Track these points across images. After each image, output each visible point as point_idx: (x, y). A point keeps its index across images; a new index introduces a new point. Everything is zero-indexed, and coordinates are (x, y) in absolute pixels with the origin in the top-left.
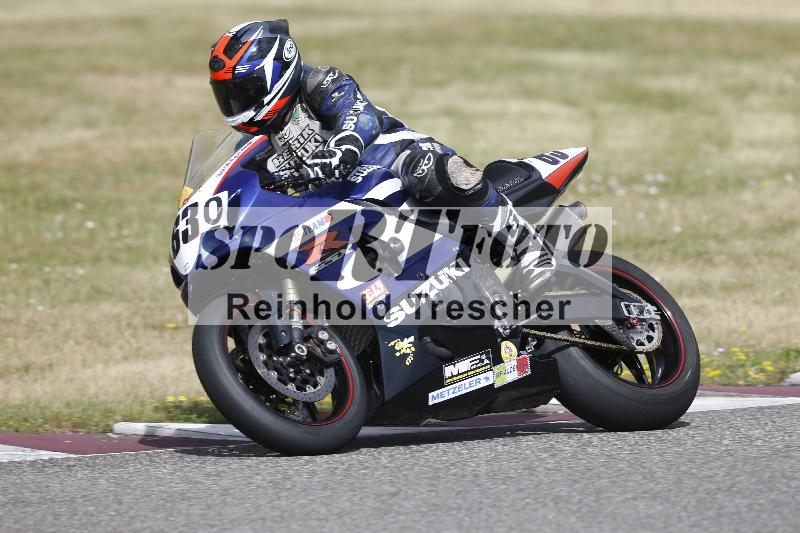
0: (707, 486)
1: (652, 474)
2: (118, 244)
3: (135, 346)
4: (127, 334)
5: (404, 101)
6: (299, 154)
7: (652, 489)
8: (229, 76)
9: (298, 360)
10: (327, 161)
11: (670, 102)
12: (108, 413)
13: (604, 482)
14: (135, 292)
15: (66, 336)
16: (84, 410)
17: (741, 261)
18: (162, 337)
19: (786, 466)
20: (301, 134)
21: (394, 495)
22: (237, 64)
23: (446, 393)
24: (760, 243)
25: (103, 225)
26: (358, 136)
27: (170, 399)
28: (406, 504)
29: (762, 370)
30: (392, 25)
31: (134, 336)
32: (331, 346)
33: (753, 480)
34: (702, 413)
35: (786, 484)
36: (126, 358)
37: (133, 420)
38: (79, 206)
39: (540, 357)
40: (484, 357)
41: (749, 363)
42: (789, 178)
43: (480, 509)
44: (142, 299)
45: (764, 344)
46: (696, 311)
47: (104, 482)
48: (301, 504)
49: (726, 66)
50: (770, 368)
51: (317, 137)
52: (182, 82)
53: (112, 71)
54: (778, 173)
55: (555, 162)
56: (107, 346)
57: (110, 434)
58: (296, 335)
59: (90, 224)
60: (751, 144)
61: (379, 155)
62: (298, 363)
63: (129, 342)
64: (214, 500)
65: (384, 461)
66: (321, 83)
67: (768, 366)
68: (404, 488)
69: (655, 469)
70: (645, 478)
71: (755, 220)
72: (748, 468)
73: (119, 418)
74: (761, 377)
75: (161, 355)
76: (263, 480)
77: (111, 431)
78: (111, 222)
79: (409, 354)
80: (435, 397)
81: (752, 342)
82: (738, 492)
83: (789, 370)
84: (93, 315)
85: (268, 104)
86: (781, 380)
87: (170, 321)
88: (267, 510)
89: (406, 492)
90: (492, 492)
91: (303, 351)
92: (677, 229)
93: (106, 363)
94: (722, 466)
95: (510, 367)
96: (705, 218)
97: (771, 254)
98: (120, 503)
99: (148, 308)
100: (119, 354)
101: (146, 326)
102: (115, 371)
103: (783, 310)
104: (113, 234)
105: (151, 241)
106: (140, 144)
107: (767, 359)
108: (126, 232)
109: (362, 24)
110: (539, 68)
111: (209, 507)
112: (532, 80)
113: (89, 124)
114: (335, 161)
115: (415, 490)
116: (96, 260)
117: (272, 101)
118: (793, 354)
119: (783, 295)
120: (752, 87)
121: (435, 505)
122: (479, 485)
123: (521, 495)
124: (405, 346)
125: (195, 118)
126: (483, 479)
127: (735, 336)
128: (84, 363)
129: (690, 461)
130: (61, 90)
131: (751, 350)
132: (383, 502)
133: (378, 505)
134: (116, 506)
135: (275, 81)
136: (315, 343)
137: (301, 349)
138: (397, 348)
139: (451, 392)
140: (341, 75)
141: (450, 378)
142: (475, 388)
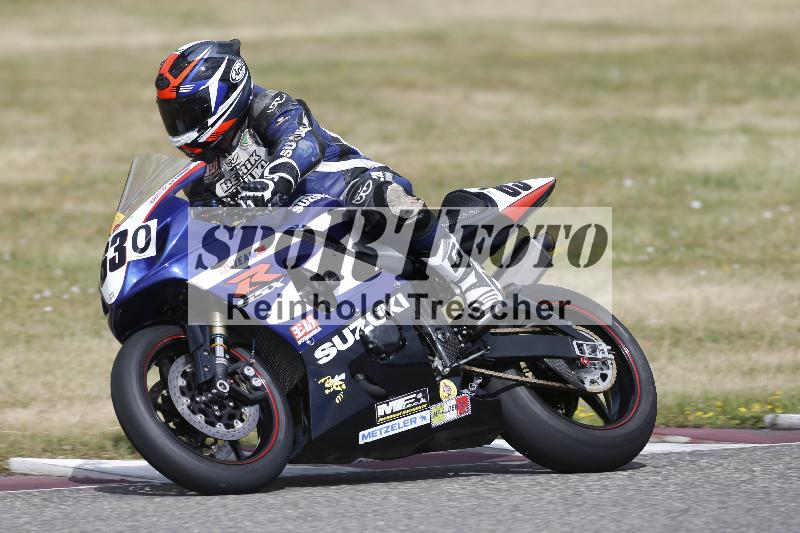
6: (246, 180)
8: (174, 95)
9: (219, 397)
10: (259, 194)
20: (248, 160)
21: (684, 511)
22: (181, 84)
23: (378, 432)
26: (295, 165)
28: (696, 521)
30: (690, 41)
32: (257, 382)
39: (484, 396)
40: (420, 396)
43: (770, 526)
47: (395, 498)
48: (592, 520)
51: (264, 163)
55: (515, 193)
58: (220, 371)
61: (327, 183)
62: (219, 399)
64: (504, 516)
66: (267, 108)
68: (694, 505)
79: (339, 392)
80: (366, 436)
85: (212, 126)
88: (556, 525)
89: (696, 509)
90: (782, 509)
91: (225, 388)
95: (450, 405)
98: (410, 518)
111: (499, 522)
113: (387, 138)
114: (267, 195)
115: (706, 507)
117: (216, 122)
121: (725, 522)
122: (769, 502)
124: (336, 383)
126: (774, 497)
130: (359, 105)
132: (673, 519)
133: (667, 522)
134: (406, 522)
135: (219, 103)
136: (241, 379)
137: (223, 386)
138: (327, 385)
139: (383, 431)
140: (288, 100)
141: (382, 417)
142: (410, 427)
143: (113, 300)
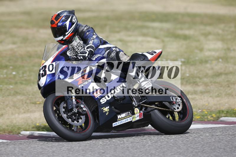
0: (196, 150)
1: (179, 147)
2: (23, 79)
3: (27, 109)
4: (25, 105)
5: (107, 37)
7: (179, 152)
8: (56, 26)
10: (84, 55)
11: (186, 38)
12: (19, 129)
13: (166, 150)
14: (27, 93)
15: (7, 105)
16: (12, 128)
17: (206, 85)
18: (35, 106)
19: (219, 145)
20: (77, 45)
21: (104, 153)
22: (58, 23)
23: (118, 123)
24: (212, 79)
25: (18, 73)
26: (94, 46)
27: (38, 124)
28: (107, 156)
29: (212, 117)
30: (104, 14)
31: (27, 106)
32: (84, 109)
33: (210, 149)
34: (195, 129)
35: (218, 150)
36: (25, 112)
37: (27, 131)
38: (11, 67)
39: (146, 113)
40: (129, 113)
41: (208, 114)
42: (220, 60)
44: (29, 95)
45: (213, 109)
46: (193, 99)
48: (76, 155)
49: (202, 27)
50: (215, 116)
51: (82, 46)
52: (42, 31)
53: (21, 27)
54: (217, 59)
56: (19, 109)
57: (20, 135)
58: (74, 106)
59: (14, 73)
60: (210, 50)
61: (100, 51)
62: (74, 114)
63: (25, 108)
64: (50, 154)
65: (101, 143)
66: (83, 30)
67: (214, 115)
68: (106, 151)
69: (180, 145)
70: (177, 148)
71: (210, 72)
72: (208, 145)
73: (22, 130)
74: (212, 118)
75: (35, 112)
76: (65, 148)
77: (20, 134)
78: (21, 72)
79: (107, 112)
80: (115, 124)
81: (209, 108)
82: (205, 152)
83: (220, 117)
84: (15, 99)
85: (67, 35)
86: (218, 119)
87: (38, 102)
90: (132, 152)
92: (188, 75)
93: (19, 114)
94: (200, 145)
96: (196, 72)
97: (215, 83)
99: (31, 97)
100: (23, 111)
101: (31, 103)
102: (21, 116)
103: (218, 99)
104: (21, 76)
105: (32, 78)
106: (29, 49)
107: (214, 113)
108: (25, 75)
109: (95, 14)
110: (147, 27)
112: (145, 31)
113: (14, 43)
114: (87, 55)
115: (110, 152)
116: (16, 83)
117: (68, 34)
118: (221, 112)
119: (218, 94)
120: (210, 33)
122: (129, 150)
123: (141, 153)
124: (106, 109)
125: (45, 42)
126: (130, 148)
127: (204, 106)
128: (12, 114)
129: (191, 143)
130: (6, 33)
131: (209, 111)
132: (100, 155)
133: (99, 156)
135: (69, 28)
136: (80, 108)
137: (75, 110)
138: (104, 110)
139: (119, 123)
140: (89, 27)
141: (119, 119)
142: (127, 122)
143: (43, 85)
